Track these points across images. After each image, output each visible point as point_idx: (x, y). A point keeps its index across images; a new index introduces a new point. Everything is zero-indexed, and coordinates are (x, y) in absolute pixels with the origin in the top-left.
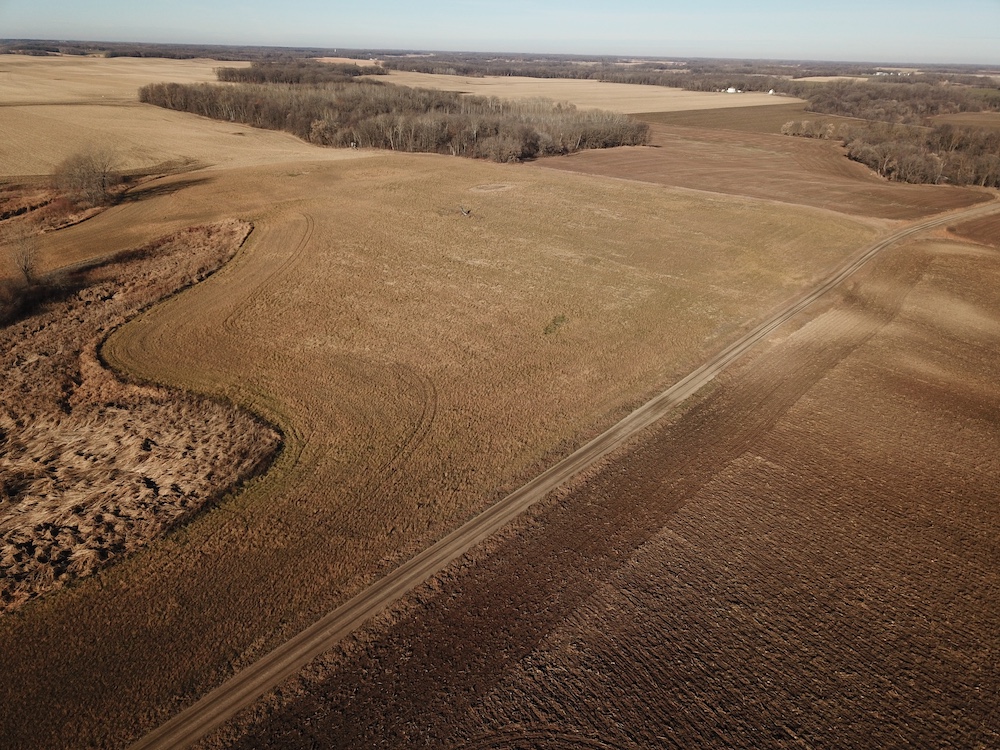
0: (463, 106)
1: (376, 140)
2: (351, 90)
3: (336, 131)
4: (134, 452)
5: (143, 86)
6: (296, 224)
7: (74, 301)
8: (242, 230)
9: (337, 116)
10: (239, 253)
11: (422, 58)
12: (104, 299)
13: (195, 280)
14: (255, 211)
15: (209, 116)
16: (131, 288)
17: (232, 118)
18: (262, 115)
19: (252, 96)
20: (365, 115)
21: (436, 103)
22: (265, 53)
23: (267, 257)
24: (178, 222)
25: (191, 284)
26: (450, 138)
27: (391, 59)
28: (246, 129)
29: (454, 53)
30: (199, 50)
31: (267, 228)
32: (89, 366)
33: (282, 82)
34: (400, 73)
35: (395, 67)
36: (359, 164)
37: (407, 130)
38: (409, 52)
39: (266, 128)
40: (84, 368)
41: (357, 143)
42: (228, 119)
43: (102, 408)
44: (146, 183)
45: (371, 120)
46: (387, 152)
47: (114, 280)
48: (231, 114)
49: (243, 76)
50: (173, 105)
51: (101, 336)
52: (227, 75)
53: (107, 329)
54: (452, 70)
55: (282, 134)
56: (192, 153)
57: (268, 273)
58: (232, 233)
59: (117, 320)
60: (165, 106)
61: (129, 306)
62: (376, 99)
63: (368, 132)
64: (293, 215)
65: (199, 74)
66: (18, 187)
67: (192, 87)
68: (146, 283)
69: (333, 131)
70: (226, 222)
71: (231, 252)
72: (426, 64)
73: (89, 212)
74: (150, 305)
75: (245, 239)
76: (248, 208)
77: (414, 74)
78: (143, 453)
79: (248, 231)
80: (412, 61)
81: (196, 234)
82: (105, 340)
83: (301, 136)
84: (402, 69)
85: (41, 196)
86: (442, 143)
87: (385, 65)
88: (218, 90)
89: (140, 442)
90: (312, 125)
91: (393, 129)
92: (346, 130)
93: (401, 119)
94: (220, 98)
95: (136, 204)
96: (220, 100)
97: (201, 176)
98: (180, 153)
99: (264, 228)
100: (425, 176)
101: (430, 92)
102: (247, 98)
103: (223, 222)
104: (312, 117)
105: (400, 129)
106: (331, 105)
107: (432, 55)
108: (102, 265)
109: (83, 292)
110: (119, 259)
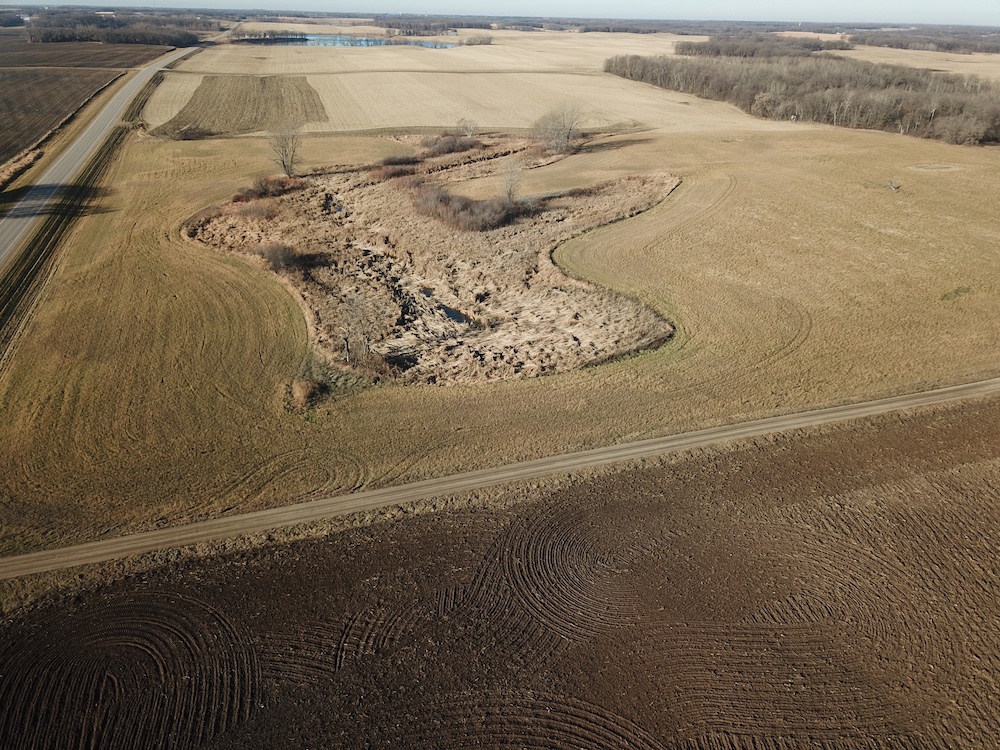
0: (931, 84)
1: (819, 114)
2: (805, 64)
3: (779, 104)
6: (720, 182)
7: (538, 219)
8: (671, 183)
9: (783, 88)
10: (665, 201)
11: (899, 32)
12: (559, 221)
13: (627, 216)
14: (686, 169)
15: (661, 85)
16: (578, 216)
17: (681, 89)
18: (711, 86)
19: (704, 68)
20: (814, 88)
21: (899, 79)
22: (725, 28)
23: (689, 205)
24: (620, 171)
25: (624, 218)
26: (901, 115)
27: (861, 33)
28: (692, 98)
29: (942, 26)
30: (662, 25)
32: (544, 262)
33: (736, 55)
34: (867, 48)
35: (863, 42)
36: (794, 136)
37: (854, 106)
38: (885, 26)
39: (711, 99)
40: (541, 262)
41: (798, 116)
42: (677, 89)
43: (550, 289)
44: (599, 140)
45: (819, 94)
46: (828, 127)
47: (567, 208)
48: (682, 84)
49: (700, 49)
50: (631, 75)
51: (554, 244)
52: (685, 49)
53: (558, 241)
54: (932, 46)
55: (725, 105)
56: (640, 118)
57: (687, 218)
59: (566, 236)
60: (624, 76)
61: (575, 227)
62: (829, 74)
63: (813, 106)
64: (719, 175)
65: (659, 48)
66: (505, 136)
67: (651, 59)
68: (589, 213)
69: (775, 104)
71: (659, 198)
72: (900, 38)
73: (554, 158)
74: (590, 229)
75: (673, 190)
76: (681, 166)
77: (885, 50)
79: (676, 184)
80: (886, 35)
82: (556, 248)
83: (742, 107)
84: (870, 44)
85: (522, 143)
86: (890, 120)
87: (851, 40)
88: (675, 62)
89: (572, 313)
90: (757, 97)
91: (840, 103)
92: (790, 103)
93: (852, 94)
94: (674, 70)
95: (591, 155)
96: (673, 72)
97: (646, 137)
98: (630, 117)
99: (690, 183)
100: (861, 151)
101: (894, 68)
102: (699, 69)
103: (657, 174)
104: (758, 89)
105: (847, 104)
106: (780, 79)
107: (913, 28)
108: (560, 197)
109: (544, 214)
110: (572, 194)
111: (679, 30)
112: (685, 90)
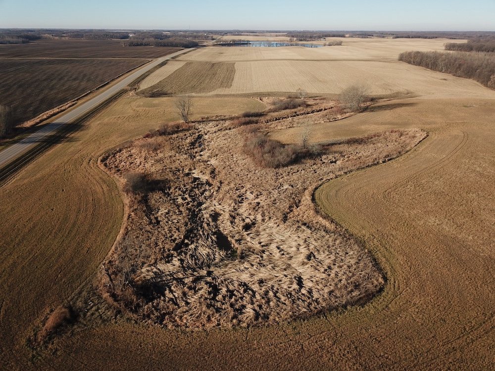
4: (302, 257)
5: (402, 52)
6: (456, 137)
7: (318, 161)
10: (412, 150)
12: (331, 162)
13: (381, 162)
14: (434, 126)
15: (431, 69)
16: (347, 159)
17: (443, 71)
18: (462, 70)
19: (459, 59)
23: (428, 155)
25: (378, 163)
28: (449, 77)
30: (441, 34)
31: (436, 137)
32: (306, 199)
39: (461, 77)
40: (304, 198)
42: (441, 71)
43: (300, 225)
44: (381, 103)
47: (341, 153)
48: (444, 68)
49: (461, 47)
50: (414, 62)
52: (451, 47)
53: (324, 179)
55: (470, 81)
56: (411, 88)
57: (424, 167)
58: (414, 137)
59: (332, 176)
61: (340, 169)
64: (456, 131)
65: (436, 47)
66: (324, 99)
68: (355, 158)
70: (413, 130)
71: (408, 148)
73: (347, 115)
74: (351, 171)
75: (420, 142)
78: (306, 261)
79: (424, 137)
81: (394, 134)
82: (320, 186)
83: (482, 83)
85: (331, 104)
88: (441, 55)
89: (307, 252)
94: (440, 60)
95: (372, 113)
98: (406, 88)
99: (434, 137)
102: (456, 60)
103: (411, 130)
108: (340, 144)
109: (324, 157)
110: (350, 142)
111: (451, 36)
112: (446, 72)
